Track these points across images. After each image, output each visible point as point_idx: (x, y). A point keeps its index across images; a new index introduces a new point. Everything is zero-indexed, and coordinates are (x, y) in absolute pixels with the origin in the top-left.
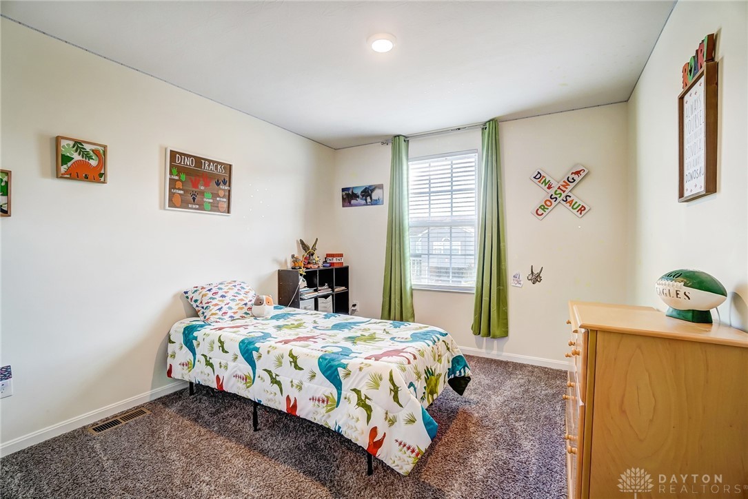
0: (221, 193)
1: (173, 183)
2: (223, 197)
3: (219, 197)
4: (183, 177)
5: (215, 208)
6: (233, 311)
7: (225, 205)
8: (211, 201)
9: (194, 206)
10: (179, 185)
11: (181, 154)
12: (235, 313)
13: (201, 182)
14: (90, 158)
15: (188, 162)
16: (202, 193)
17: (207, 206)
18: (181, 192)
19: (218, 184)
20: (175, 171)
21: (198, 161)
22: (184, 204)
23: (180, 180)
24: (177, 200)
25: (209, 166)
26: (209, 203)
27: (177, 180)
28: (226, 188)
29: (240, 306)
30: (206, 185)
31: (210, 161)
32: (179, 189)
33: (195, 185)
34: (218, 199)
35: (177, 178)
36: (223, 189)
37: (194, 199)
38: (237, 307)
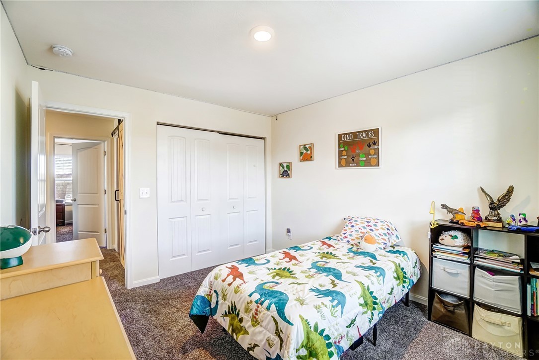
0: (372, 152)
1: (340, 153)
2: (374, 155)
3: (371, 155)
4: (346, 148)
5: (368, 164)
6: (352, 238)
7: (376, 161)
8: (364, 159)
9: (353, 165)
10: (344, 153)
11: (344, 134)
12: (352, 240)
13: (358, 148)
14: (308, 151)
15: (349, 137)
16: (358, 155)
17: (361, 163)
18: (345, 157)
19: (369, 146)
20: (342, 146)
21: (355, 134)
22: (348, 165)
23: (345, 150)
24: (343, 163)
25: (362, 135)
26: (363, 160)
27: (343, 151)
28: (376, 147)
29: (358, 236)
30: (361, 148)
31: (362, 132)
32: (344, 156)
33: (354, 151)
34: (370, 157)
35: (342, 149)
36: (373, 149)
37: (353, 160)
38: (356, 236)
